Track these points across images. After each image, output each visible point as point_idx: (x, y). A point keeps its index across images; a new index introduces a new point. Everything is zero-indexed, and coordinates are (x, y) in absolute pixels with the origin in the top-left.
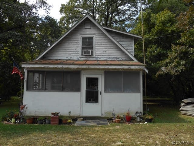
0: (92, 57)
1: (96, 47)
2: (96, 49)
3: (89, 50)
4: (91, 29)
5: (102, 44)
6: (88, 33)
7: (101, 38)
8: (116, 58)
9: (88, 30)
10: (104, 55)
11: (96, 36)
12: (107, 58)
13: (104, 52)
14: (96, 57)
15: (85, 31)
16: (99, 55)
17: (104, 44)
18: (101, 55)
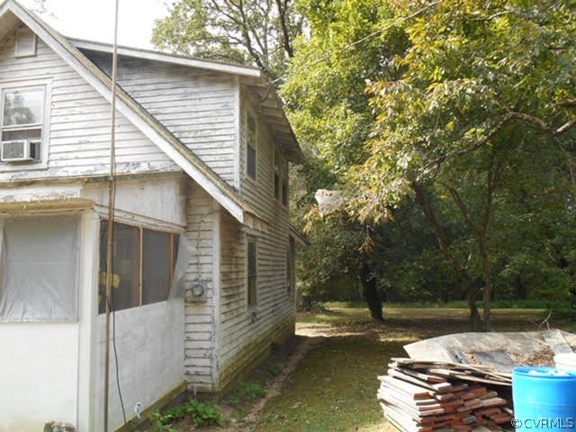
0: (36, 166)
1: (54, 127)
2: (53, 135)
3: (19, 141)
4: (38, 58)
5: (77, 110)
6: (27, 73)
7: (71, 90)
8: (128, 164)
9: (27, 64)
10: (80, 155)
11: (56, 84)
12: (91, 168)
13: (80, 143)
14: (52, 164)
15: (17, 68)
16: (62, 159)
17: (84, 110)
18: (71, 155)
